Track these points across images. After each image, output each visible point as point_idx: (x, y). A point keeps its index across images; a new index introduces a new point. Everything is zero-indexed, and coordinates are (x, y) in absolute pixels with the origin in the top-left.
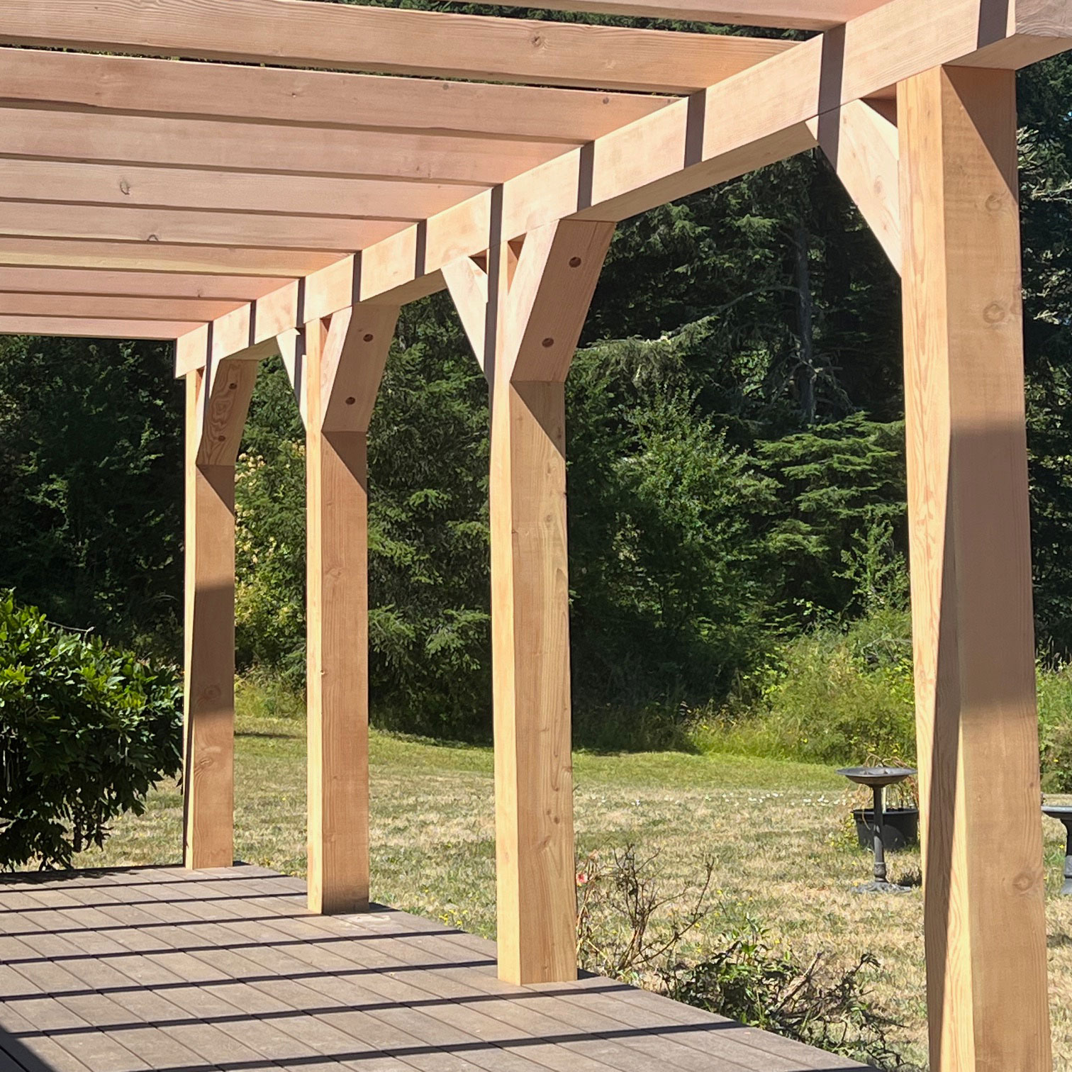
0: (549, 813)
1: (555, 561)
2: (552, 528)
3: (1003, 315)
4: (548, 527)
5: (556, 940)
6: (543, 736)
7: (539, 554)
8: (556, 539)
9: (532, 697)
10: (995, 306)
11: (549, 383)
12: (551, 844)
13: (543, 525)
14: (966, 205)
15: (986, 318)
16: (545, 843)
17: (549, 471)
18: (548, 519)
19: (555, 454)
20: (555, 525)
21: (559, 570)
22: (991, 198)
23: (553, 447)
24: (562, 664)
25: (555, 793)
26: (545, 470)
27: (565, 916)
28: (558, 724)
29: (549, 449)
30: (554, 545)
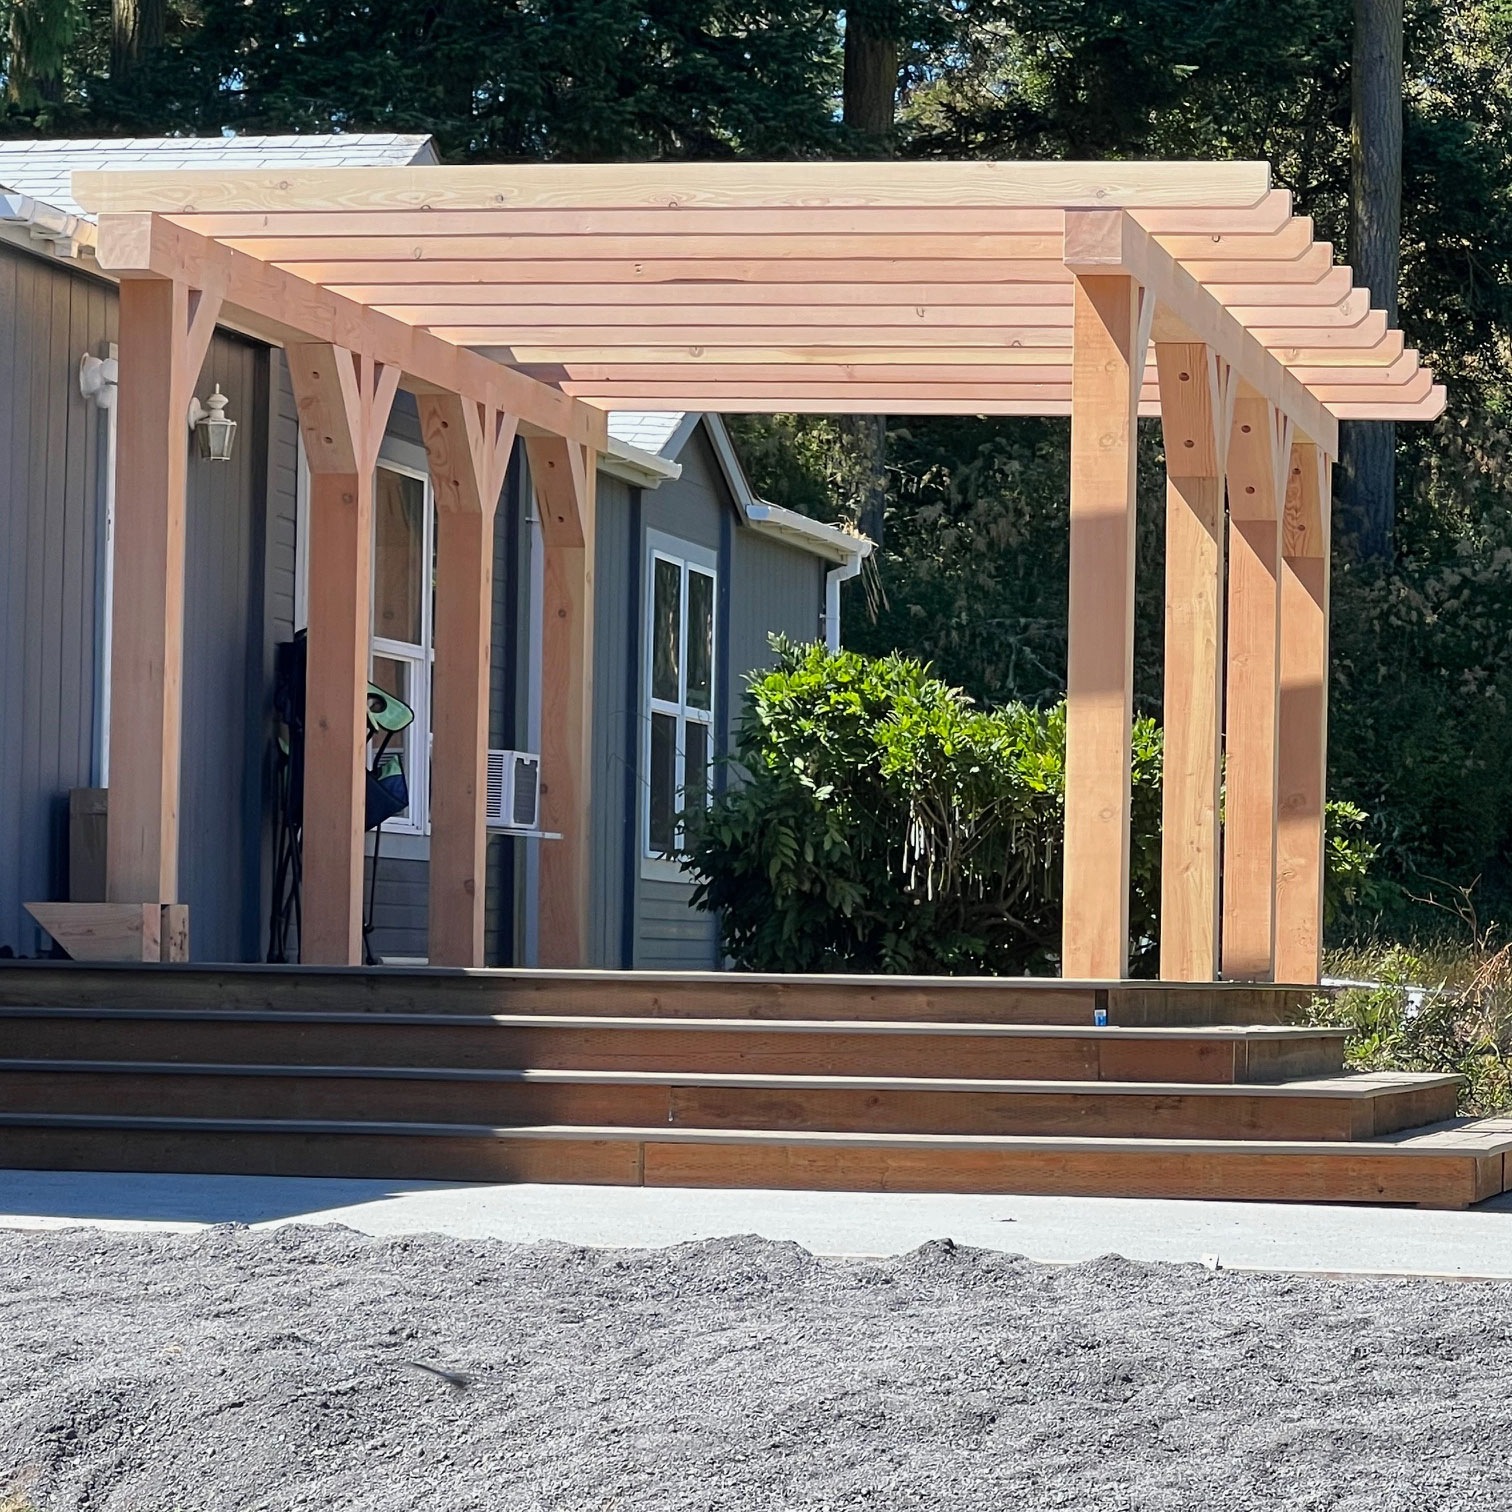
0: (1192, 843)
1: (1206, 632)
2: (1204, 604)
3: (1114, 442)
4: (1200, 603)
5: (1195, 948)
6: (1189, 780)
7: (1191, 627)
8: (1207, 613)
9: (1180, 745)
10: (1108, 435)
11: (1204, 479)
12: (1192, 869)
13: (1195, 601)
14: (1091, 369)
15: (1101, 444)
16: (1187, 868)
17: (1202, 554)
18: (1200, 595)
19: (1208, 540)
20: (1206, 601)
21: (1209, 641)
22: (1109, 363)
23: (1207, 534)
24: (1208, 723)
25: (1198, 828)
26: (1199, 553)
27: (1204, 929)
28: (1203, 771)
29: (1203, 536)
30: (1205, 618)
